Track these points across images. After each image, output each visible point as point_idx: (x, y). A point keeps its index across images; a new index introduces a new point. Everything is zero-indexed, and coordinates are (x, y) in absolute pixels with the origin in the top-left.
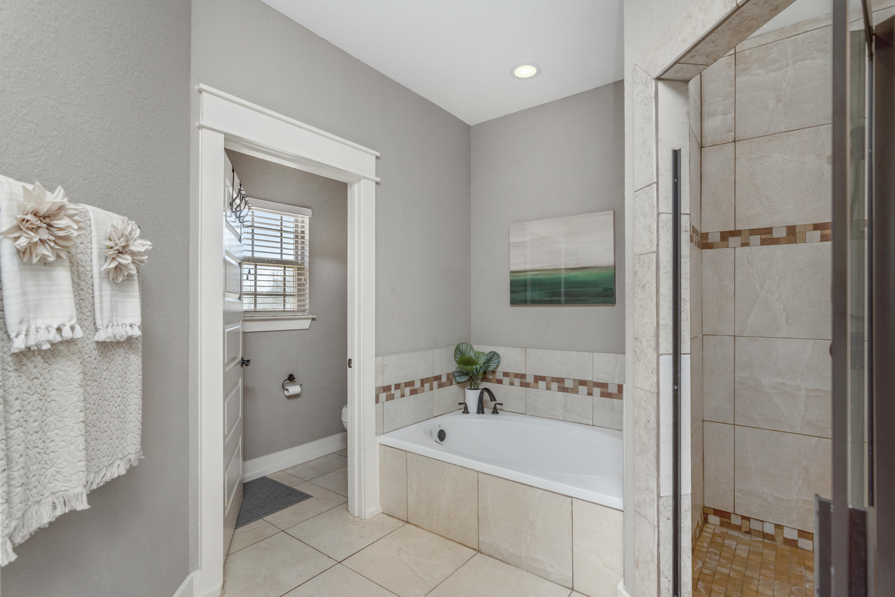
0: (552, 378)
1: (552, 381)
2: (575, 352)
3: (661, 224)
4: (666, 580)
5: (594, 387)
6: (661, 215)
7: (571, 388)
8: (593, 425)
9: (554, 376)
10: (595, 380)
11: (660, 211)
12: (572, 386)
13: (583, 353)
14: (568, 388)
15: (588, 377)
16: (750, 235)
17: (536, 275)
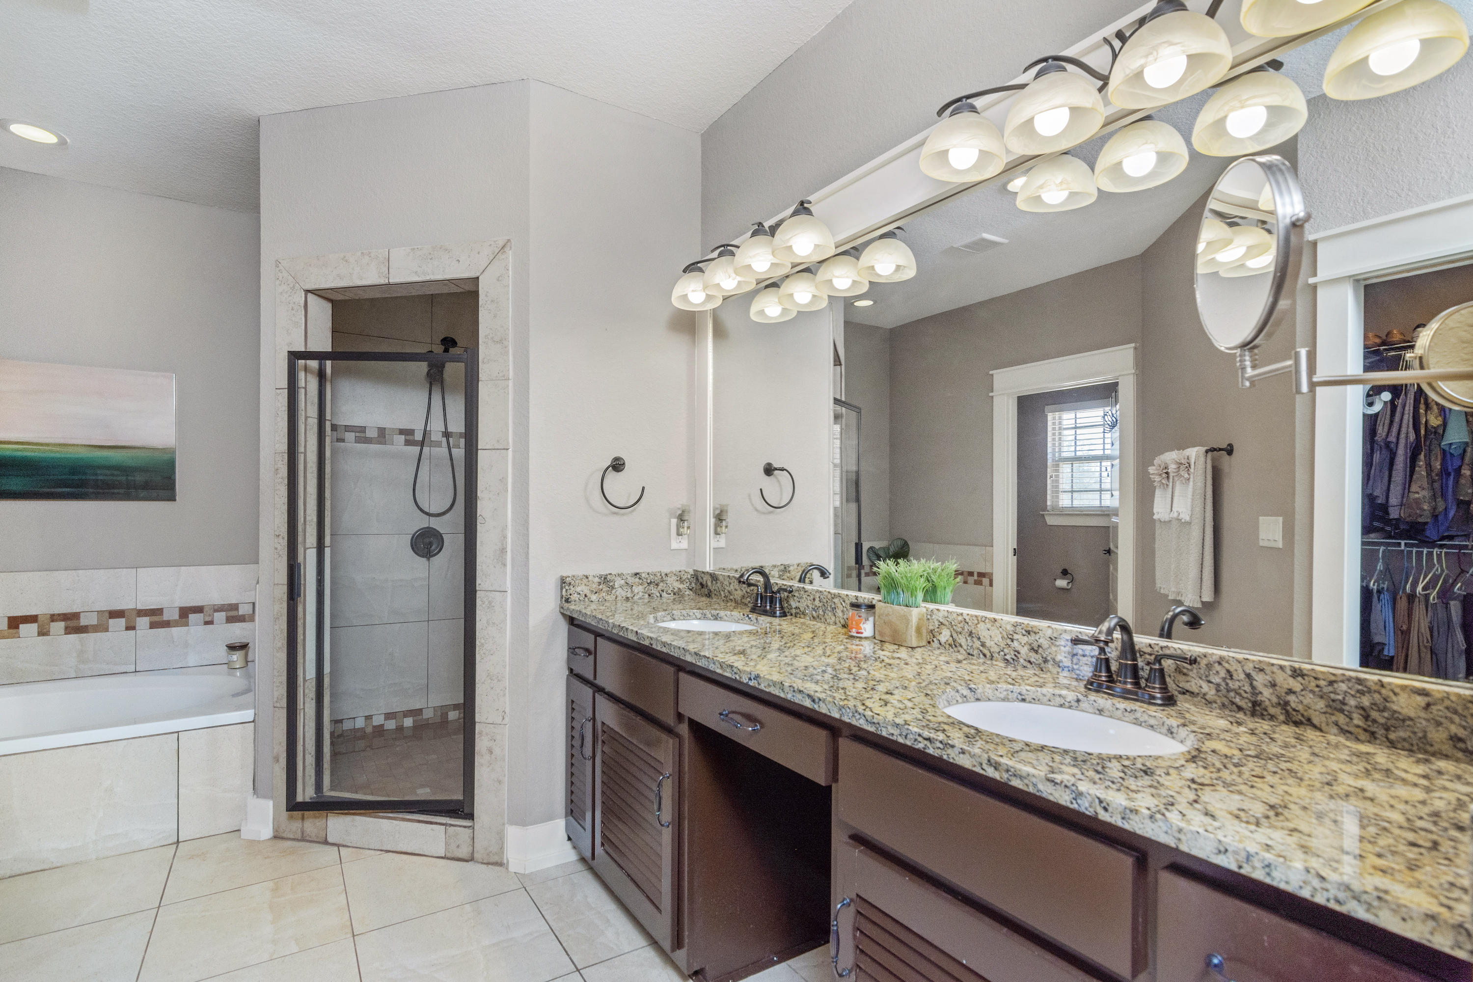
0: (52, 616)
1: (53, 621)
2: (102, 571)
3: (308, 427)
4: (310, 756)
5: (139, 616)
6: (309, 419)
7: (92, 626)
8: (136, 672)
9: (56, 612)
10: (139, 607)
11: (308, 415)
12: (95, 622)
13: (116, 570)
14: (86, 627)
15: (126, 603)
16: (346, 431)
17: (17, 450)
